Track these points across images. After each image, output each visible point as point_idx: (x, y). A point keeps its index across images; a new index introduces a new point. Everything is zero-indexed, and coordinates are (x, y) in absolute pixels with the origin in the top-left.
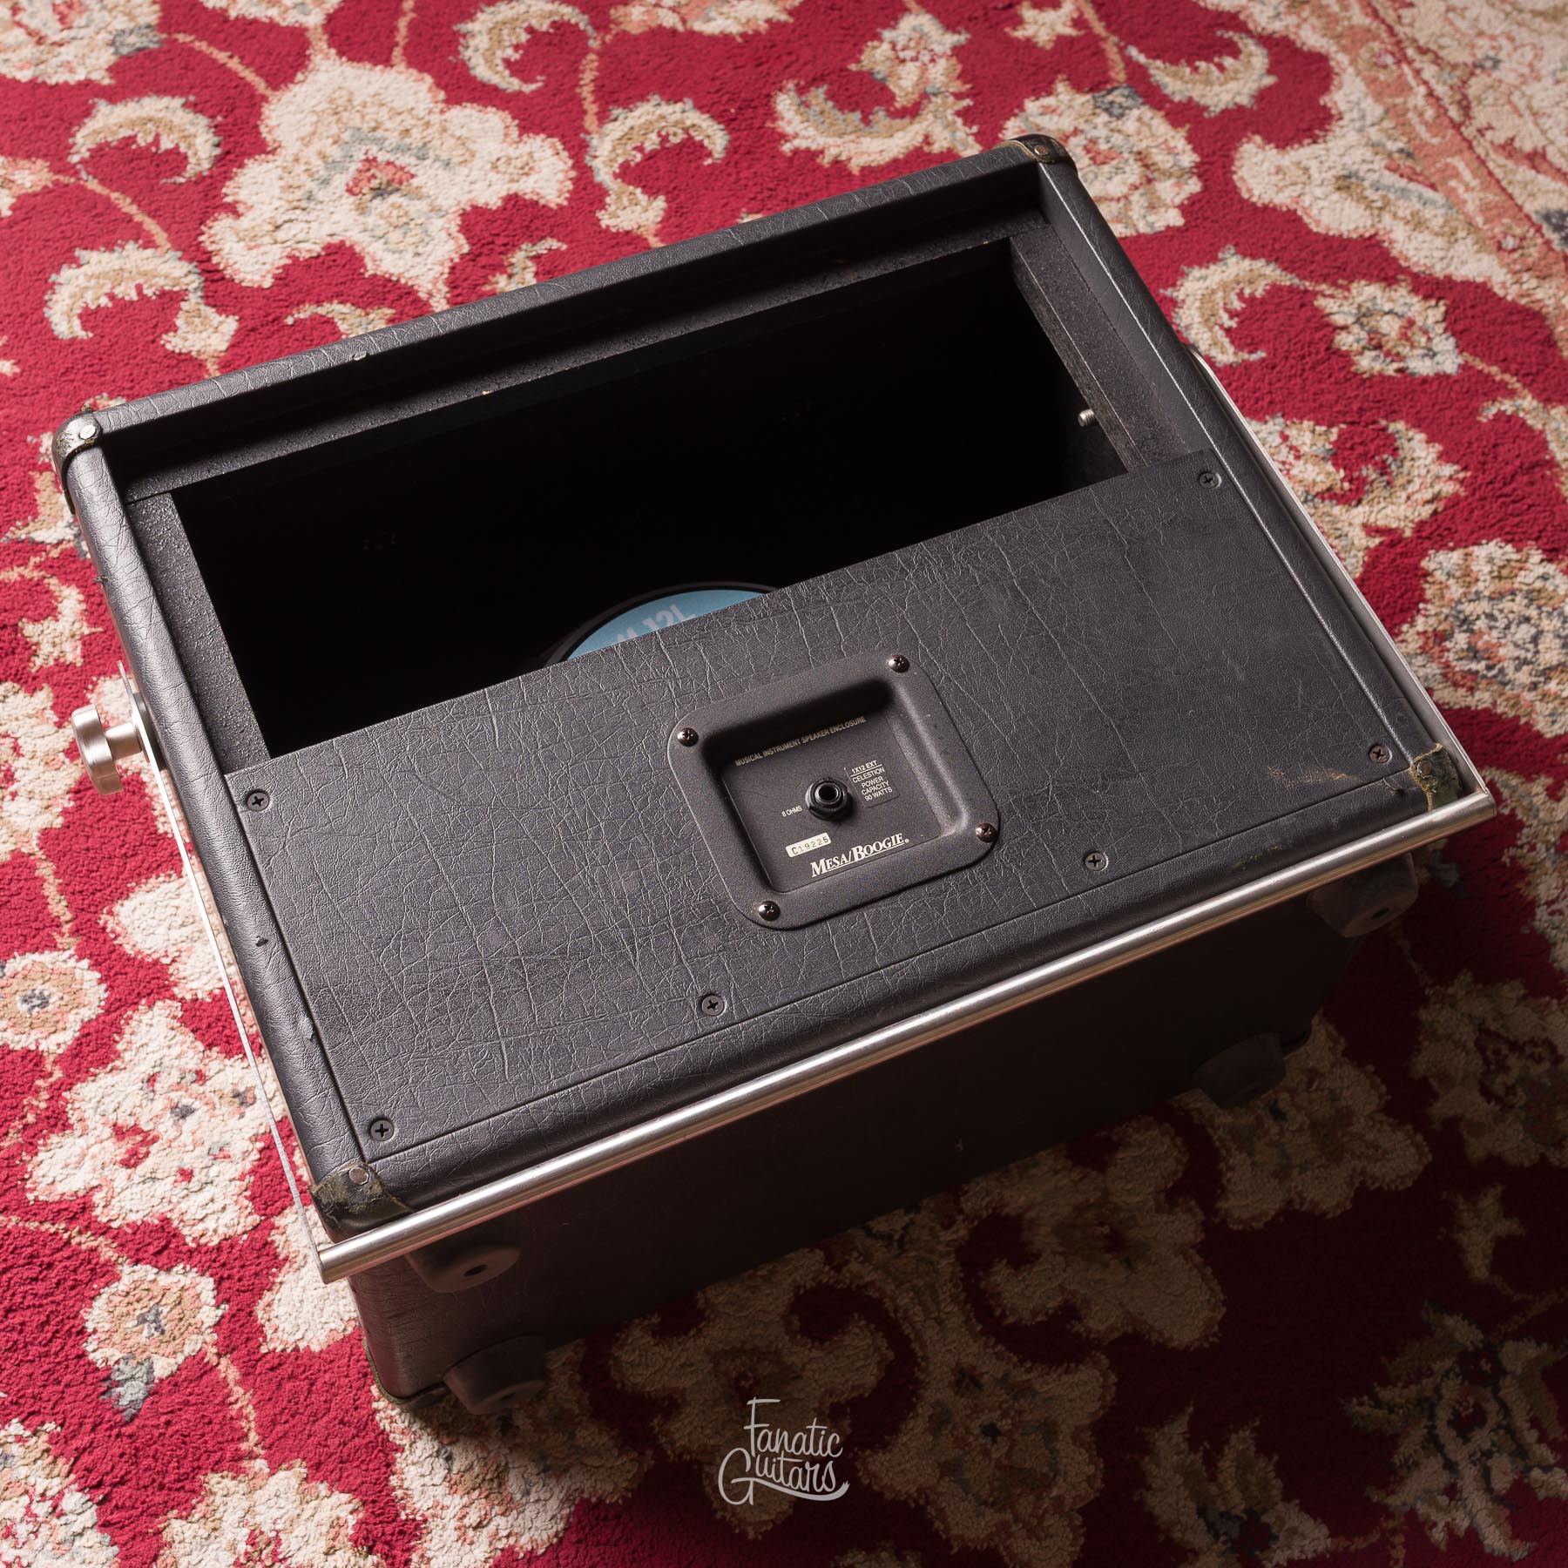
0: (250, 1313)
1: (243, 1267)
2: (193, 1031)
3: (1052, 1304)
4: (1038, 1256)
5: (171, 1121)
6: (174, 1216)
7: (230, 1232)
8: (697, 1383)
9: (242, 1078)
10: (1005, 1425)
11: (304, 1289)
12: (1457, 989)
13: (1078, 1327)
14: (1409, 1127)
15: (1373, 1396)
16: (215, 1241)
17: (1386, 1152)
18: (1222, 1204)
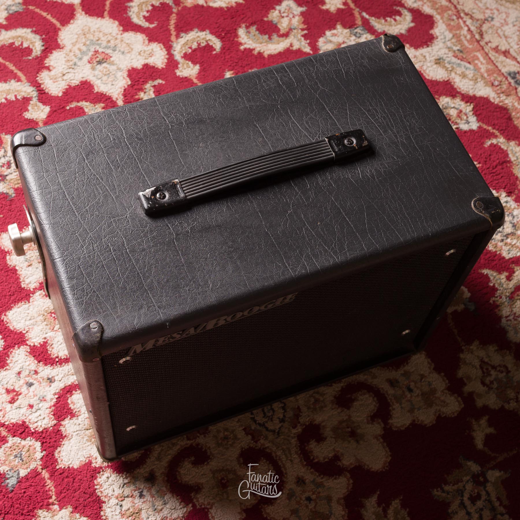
0: (53, 455)
1: (50, 438)
2: (34, 357)
3: (330, 455)
4: (325, 438)
5: (26, 388)
6: (27, 421)
7: (46, 427)
8: (207, 481)
9: (50, 373)
10: (314, 497)
11: (72, 447)
13: (339, 463)
15: (442, 489)
16: (41, 430)
18: (390, 421)
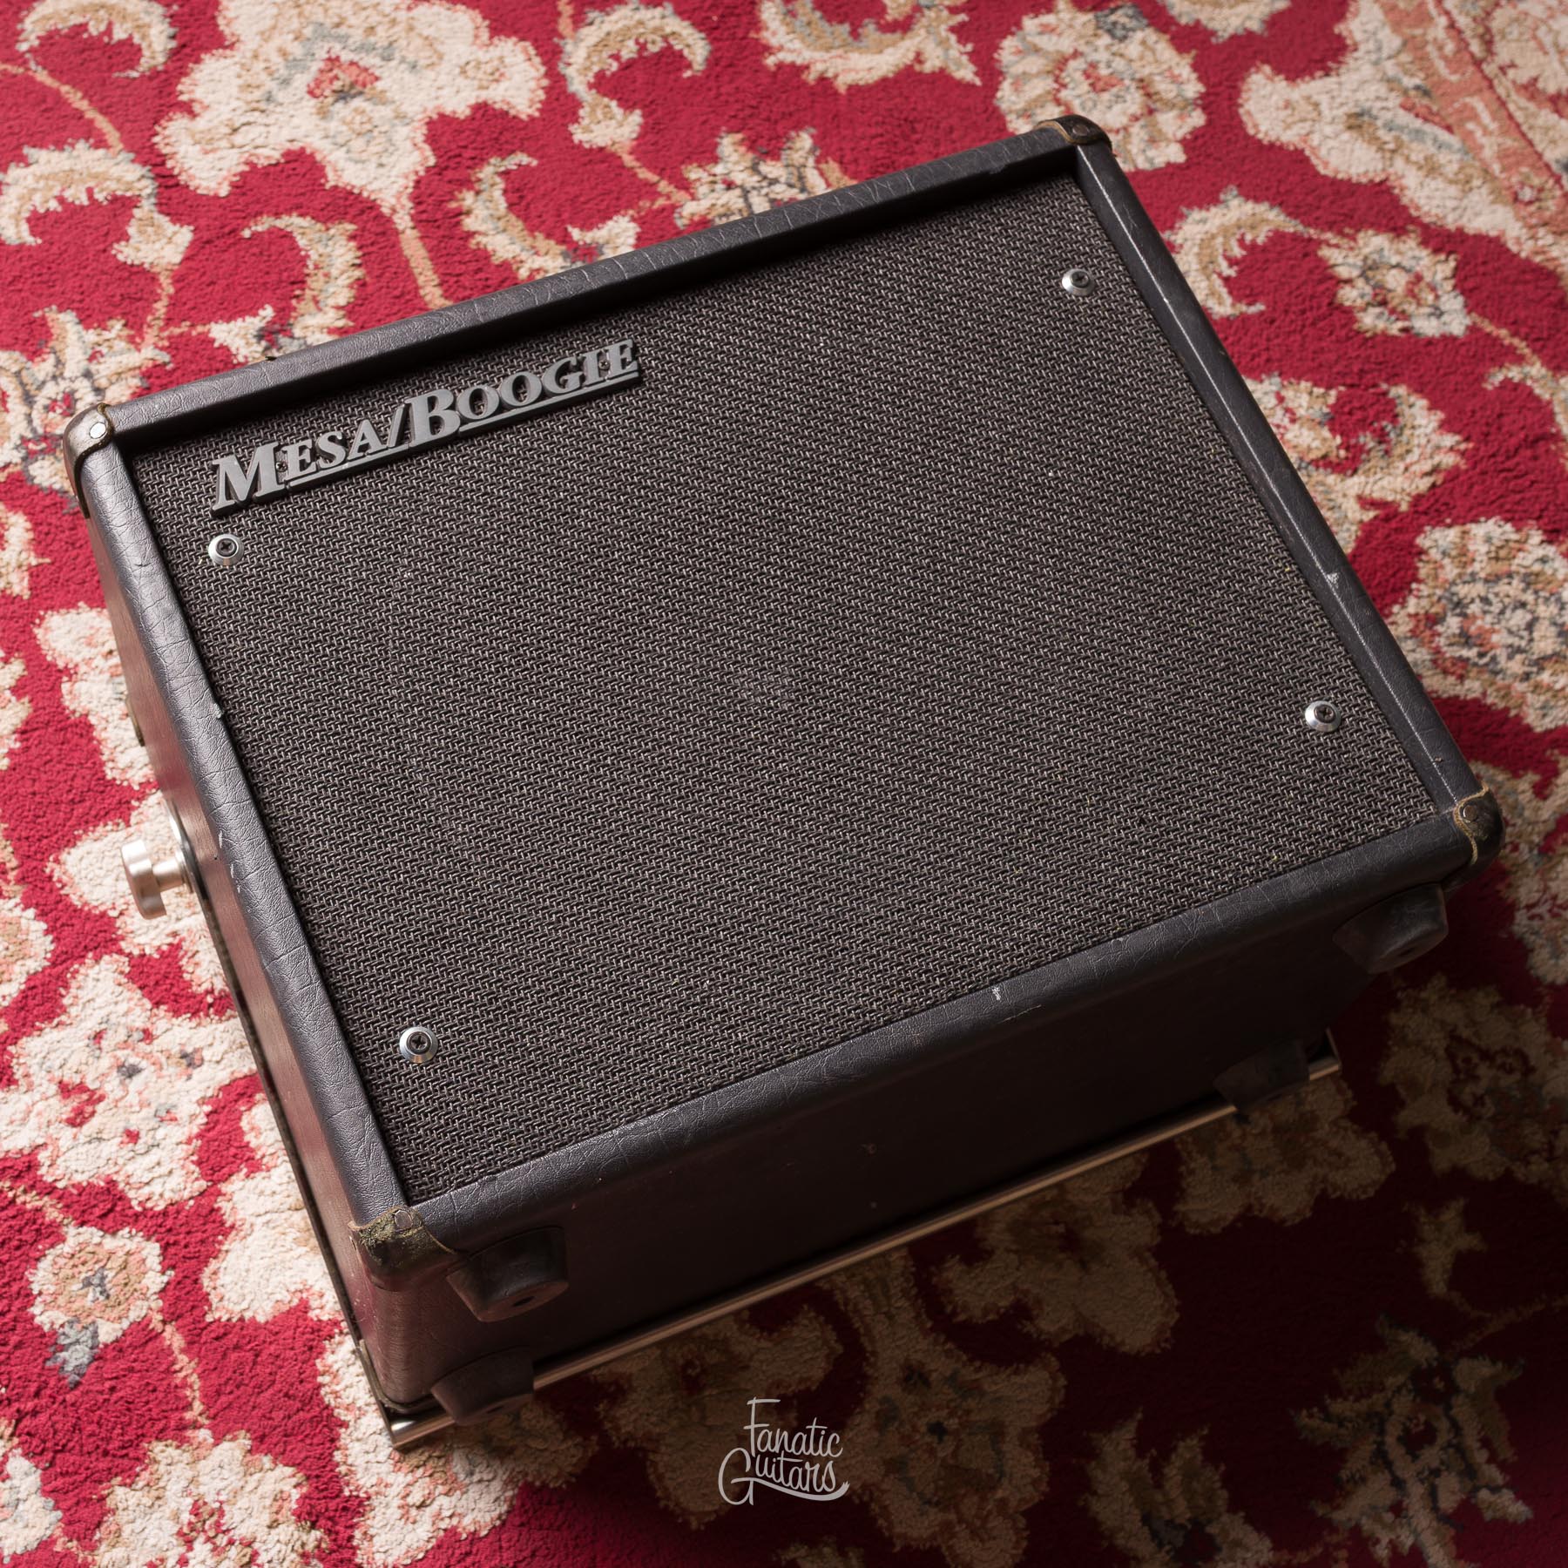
0: (196, 1281)
1: (188, 1233)
2: (141, 988)
3: (1004, 1303)
4: (991, 1253)
5: (117, 1082)
6: (120, 1178)
7: (176, 1197)
8: (643, 1370)
9: (189, 1039)
10: (953, 1423)
11: (251, 1259)
12: (1430, 994)
13: (1029, 1328)
14: (1373, 1135)
15: (1323, 1408)
16: (161, 1207)
17: (1348, 1160)
18: (1180, 1207)
